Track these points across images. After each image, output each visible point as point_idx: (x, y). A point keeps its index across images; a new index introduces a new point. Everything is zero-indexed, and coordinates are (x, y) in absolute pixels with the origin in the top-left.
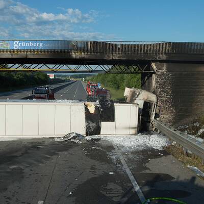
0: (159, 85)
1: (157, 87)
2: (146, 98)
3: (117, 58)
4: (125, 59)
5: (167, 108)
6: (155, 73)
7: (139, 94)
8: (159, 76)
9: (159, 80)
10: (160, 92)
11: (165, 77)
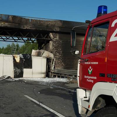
0: (55, 47)
1: (53, 49)
2: (47, 55)
3: (29, 28)
4: (34, 29)
5: (59, 63)
6: (51, 40)
7: (43, 53)
8: (55, 42)
9: (54, 45)
10: (55, 52)
11: (58, 43)
